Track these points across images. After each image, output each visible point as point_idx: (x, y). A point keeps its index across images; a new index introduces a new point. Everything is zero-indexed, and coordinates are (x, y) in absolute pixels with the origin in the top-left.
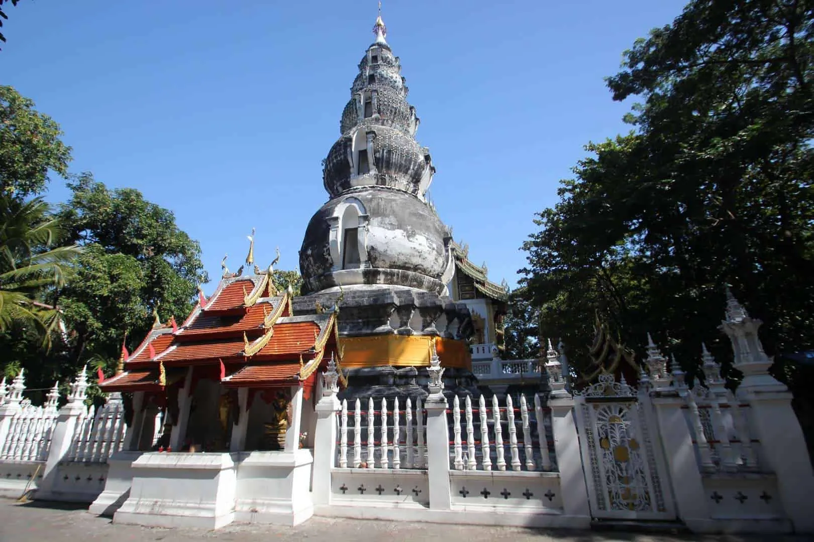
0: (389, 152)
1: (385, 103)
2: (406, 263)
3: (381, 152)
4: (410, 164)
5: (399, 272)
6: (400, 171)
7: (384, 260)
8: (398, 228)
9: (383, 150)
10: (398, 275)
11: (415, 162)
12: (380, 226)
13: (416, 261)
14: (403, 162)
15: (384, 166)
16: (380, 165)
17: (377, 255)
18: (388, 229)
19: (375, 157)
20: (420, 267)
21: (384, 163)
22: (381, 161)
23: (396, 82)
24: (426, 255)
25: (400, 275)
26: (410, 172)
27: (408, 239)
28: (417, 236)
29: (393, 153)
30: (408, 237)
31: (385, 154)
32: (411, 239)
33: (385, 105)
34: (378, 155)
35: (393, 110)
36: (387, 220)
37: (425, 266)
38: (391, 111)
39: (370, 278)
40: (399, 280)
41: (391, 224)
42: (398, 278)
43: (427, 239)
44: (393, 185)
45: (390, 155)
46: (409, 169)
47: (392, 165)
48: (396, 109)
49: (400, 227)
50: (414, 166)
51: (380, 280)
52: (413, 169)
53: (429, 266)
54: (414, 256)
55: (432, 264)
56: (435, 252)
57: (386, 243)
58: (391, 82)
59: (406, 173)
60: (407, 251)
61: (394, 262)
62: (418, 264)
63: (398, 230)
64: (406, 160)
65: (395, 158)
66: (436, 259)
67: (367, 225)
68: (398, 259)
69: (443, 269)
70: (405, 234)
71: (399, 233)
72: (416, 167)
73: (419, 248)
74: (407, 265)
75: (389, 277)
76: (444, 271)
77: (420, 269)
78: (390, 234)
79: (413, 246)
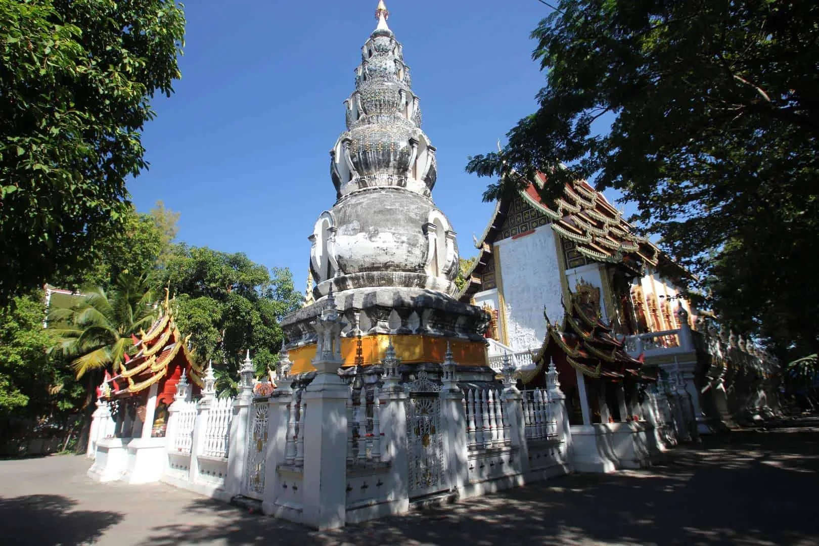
0: (364, 152)
1: (368, 100)
2: (373, 264)
3: (357, 156)
4: (389, 156)
5: (363, 274)
6: (380, 167)
7: (352, 266)
8: (360, 232)
9: (359, 153)
10: (363, 278)
11: (395, 152)
12: (345, 234)
13: (384, 259)
14: (381, 158)
15: (364, 167)
16: (360, 168)
17: (345, 262)
18: (351, 235)
19: (353, 162)
20: (390, 263)
21: (363, 166)
22: (359, 165)
23: (386, 69)
24: (394, 251)
25: (365, 277)
26: (391, 164)
27: (371, 241)
28: (381, 235)
29: (368, 153)
30: (370, 238)
31: (361, 156)
32: (373, 239)
33: (368, 102)
34: (355, 160)
35: (378, 103)
36: (351, 226)
37: (396, 262)
38: (376, 105)
39: (341, 286)
40: (366, 282)
41: (354, 229)
42: (364, 281)
43: (394, 234)
44: (374, 184)
45: (365, 156)
46: (389, 161)
47: (370, 165)
48: (380, 101)
49: (362, 230)
50: (395, 156)
51: (349, 285)
52: (395, 160)
53: (401, 261)
54: (380, 255)
55: (405, 257)
56: (405, 245)
57: (350, 249)
58: (381, 71)
59: (387, 166)
60: (371, 252)
61: (362, 266)
62: (385, 262)
63: (361, 233)
64: (383, 155)
65: (371, 156)
66: (409, 252)
67: (335, 236)
68: (364, 261)
69: (424, 259)
70: (367, 236)
71: (361, 236)
72: (398, 157)
73: (384, 246)
74: (375, 265)
75: (356, 282)
76: (426, 261)
77: (391, 265)
78: (352, 239)
79: (376, 247)
